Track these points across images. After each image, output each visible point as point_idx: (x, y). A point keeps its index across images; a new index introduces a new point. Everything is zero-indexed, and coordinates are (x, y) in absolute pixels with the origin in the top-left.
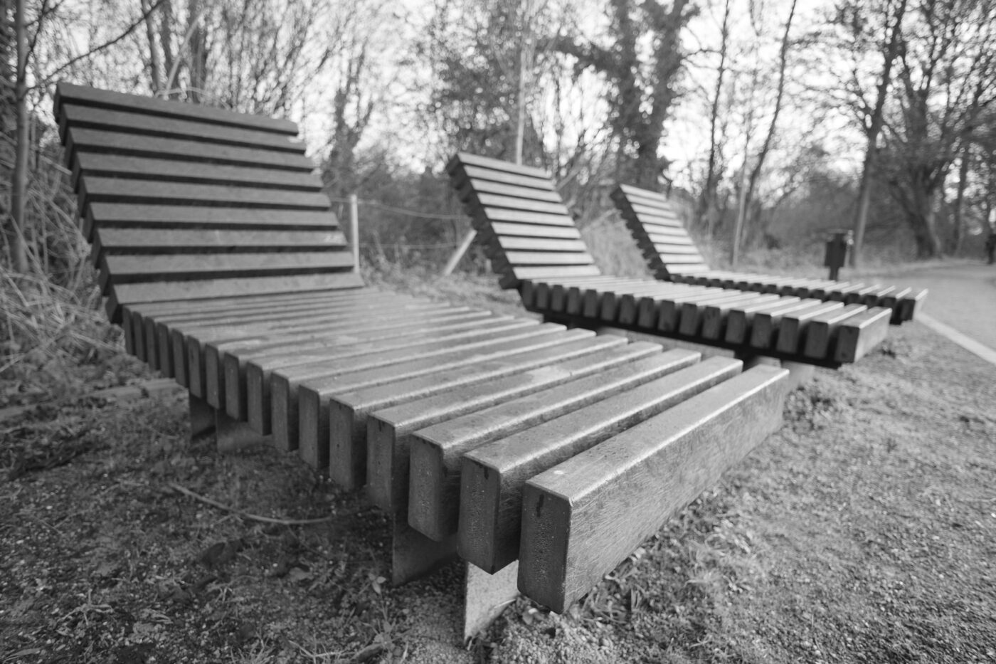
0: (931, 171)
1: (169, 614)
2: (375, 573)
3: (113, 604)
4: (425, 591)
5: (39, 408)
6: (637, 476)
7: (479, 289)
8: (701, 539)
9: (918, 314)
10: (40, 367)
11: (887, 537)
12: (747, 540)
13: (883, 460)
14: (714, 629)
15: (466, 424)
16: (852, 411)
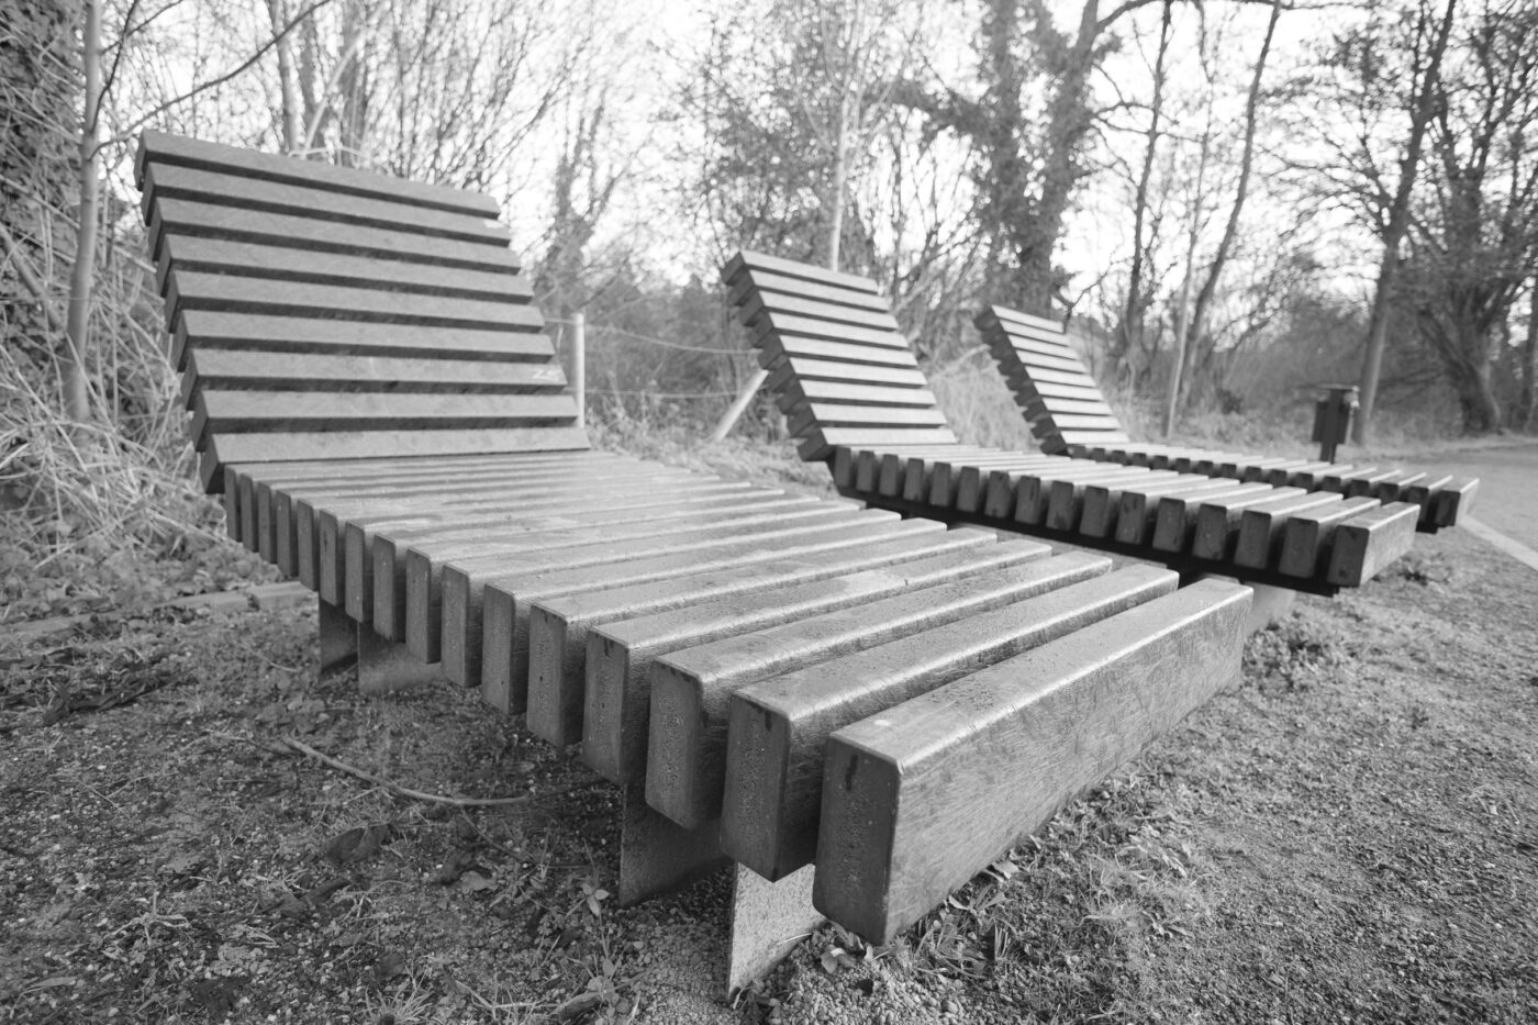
0: (1486, 296)
1: (274, 934)
2: (592, 884)
3: (190, 915)
4: (670, 916)
5: (94, 620)
6: (1007, 734)
7: (768, 462)
8: (1110, 854)
9: (1463, 518)
10: (100, 561)
11: (1410, 861)
12: (1183, 856)
13: (1405, 741)
14: (1127, 993)
15: (739, 649)
16: (1354, 664)
